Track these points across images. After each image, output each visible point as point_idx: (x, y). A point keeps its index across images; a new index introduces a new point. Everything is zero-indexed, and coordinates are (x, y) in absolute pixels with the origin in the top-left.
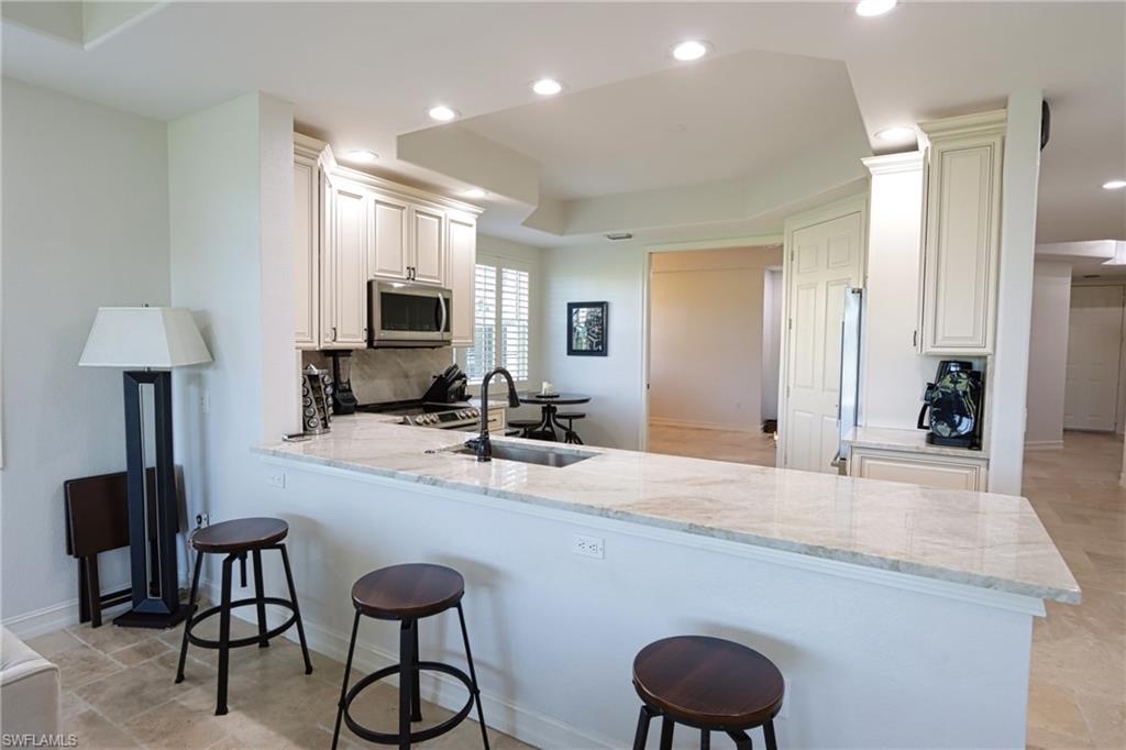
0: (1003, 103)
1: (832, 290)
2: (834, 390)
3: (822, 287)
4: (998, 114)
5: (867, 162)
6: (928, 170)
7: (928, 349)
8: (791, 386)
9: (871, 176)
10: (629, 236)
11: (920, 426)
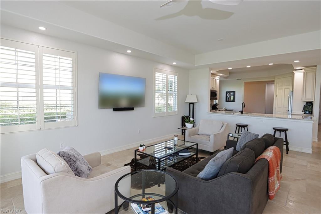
0: (316, 66)
1: (286, 90)
2: (287, 108)
3: (283, 89)
4: (315, 67)
5: (294, 71)
6: (304, 73)
7: (304, 100)
8: (277, 107)
9: (294, 73)
10: (241, 79)
11: (303, 112)
